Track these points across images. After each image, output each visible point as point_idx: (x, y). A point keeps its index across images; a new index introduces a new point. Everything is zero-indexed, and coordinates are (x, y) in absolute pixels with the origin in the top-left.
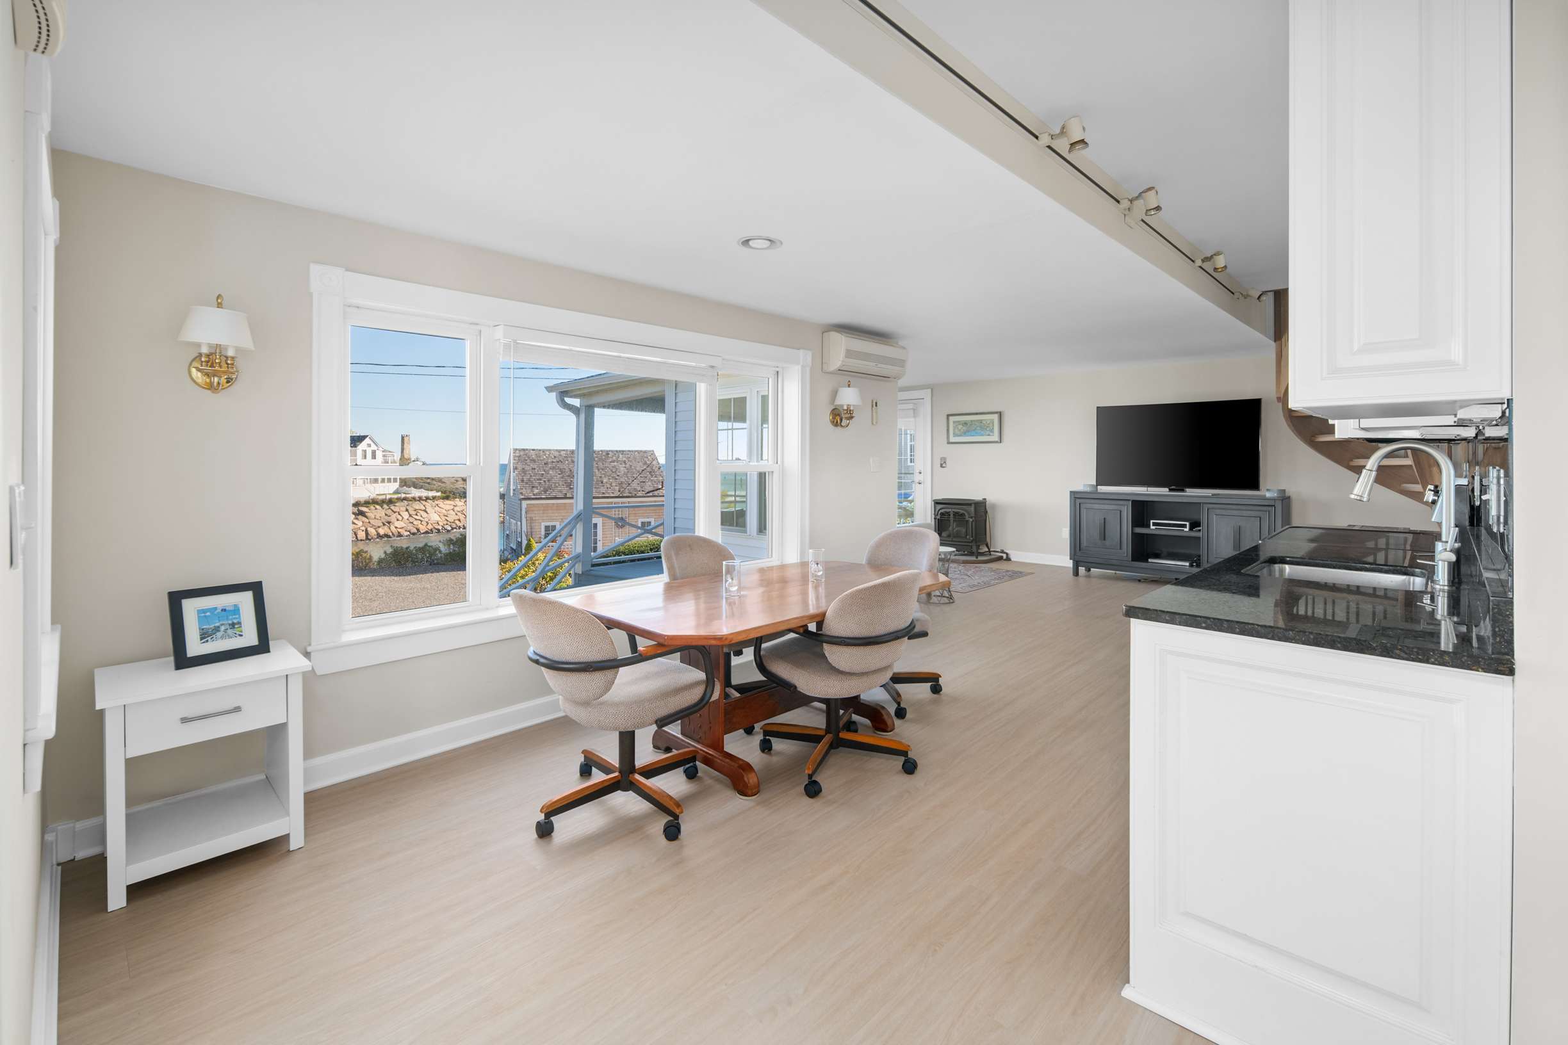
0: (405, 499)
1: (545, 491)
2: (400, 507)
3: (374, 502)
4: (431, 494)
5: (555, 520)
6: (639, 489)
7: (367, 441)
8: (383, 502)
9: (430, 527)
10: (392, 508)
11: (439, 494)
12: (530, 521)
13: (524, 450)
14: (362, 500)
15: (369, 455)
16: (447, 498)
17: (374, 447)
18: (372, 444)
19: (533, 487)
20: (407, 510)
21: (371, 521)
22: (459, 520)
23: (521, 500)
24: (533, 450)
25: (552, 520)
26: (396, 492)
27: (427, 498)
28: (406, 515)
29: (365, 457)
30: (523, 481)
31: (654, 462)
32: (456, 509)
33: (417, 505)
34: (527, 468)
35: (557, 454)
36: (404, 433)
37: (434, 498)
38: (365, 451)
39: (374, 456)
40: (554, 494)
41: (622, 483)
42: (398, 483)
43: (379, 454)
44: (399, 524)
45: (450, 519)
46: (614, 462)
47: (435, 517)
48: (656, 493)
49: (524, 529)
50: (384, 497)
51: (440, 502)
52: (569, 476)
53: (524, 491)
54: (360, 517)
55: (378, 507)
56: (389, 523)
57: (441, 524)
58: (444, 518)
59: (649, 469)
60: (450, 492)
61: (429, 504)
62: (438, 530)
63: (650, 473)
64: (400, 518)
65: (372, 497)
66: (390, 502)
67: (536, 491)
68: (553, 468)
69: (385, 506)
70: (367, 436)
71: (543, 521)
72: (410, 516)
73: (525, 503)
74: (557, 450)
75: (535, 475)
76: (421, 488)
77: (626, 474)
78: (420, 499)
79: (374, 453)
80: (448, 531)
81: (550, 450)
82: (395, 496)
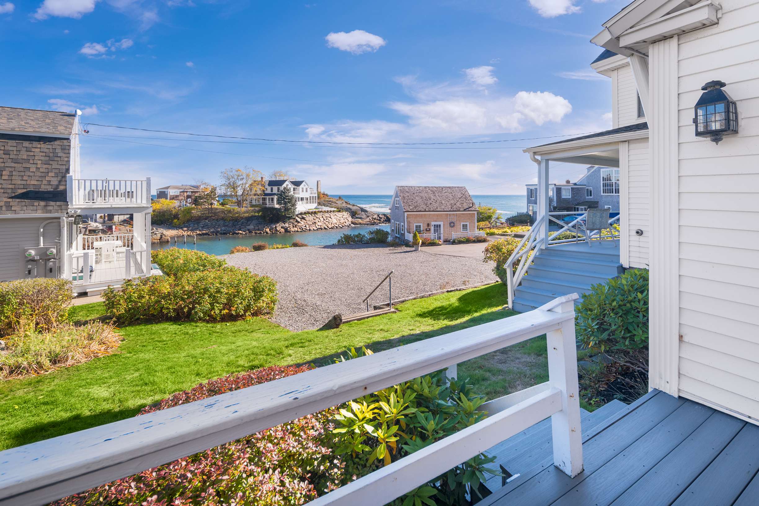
0: (321, 212)
1: (415, 207)
2: (319, 215)
3: (308, 213)
4: (332, 209)
5: (421, 222)
6: (461, 207)
7: (304, 183)
8: (312, 213)
9: (333, 225)
10: (316, 216)
11: (336, 209)
12: (409, 222)
13: (402, 186)
14: (303, 212)
15: (305, 190)
16: (339, 211)
17: (307, 187)
18: (306, 185)
19: (409, 205)
20: (322, 217)
21: (308, 222)
22: (345, 222)
23: (404, 212)
24: (406, 187)
25: (419, 222)
26: (316, 208)
27: (331, 211)
28: (322, 219)
29: (303, 191)
30: (404, 202)
31: (466, 193)
32: (344, 217)
33: (327, 215)
34: (405, 196)
35: (418, 189)
36: (318, 180)
37: (334, 211)
38: (303, 188)
39: (307, 191)
40: (420, 209)
41: (452, 204)
42: (317, 204)
43: (308, 190)
44: (319, 224)
45: (342, 221)
46: (446, 192)
47: (335, 221)
48: (470, 209)
49: (406, 226)
50: (312, 210)
51: (336, 213)
52: (425, 200)
53: (405, 207)
54: (303, 220)
55: (310, 215)
56: (315, 223)
57: (338, 224)
58: (339, 221)
59: (464, 196)
60: (340, 208)
61: (332, 214)
62: (337, 227)
63: (465, 198)
64: (320, 221)
65: (307, 210)
66: (315, 213)
67: (411, 208)
68: (417, 196)
69: (313, 215)
70: (304, 181)
71: (415, 223)
72: (324, 220)
73: (406, 214)
74: (418, 187)
75: (409, 199)
76: (327, 206)
77: (453, 199)
78: (328, 211)
79: (307, 189)
80: (341, 228)
81: (414, 187)
82: (317, 210)
